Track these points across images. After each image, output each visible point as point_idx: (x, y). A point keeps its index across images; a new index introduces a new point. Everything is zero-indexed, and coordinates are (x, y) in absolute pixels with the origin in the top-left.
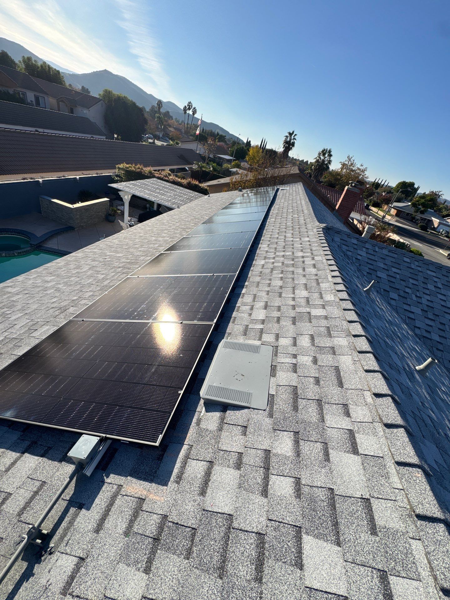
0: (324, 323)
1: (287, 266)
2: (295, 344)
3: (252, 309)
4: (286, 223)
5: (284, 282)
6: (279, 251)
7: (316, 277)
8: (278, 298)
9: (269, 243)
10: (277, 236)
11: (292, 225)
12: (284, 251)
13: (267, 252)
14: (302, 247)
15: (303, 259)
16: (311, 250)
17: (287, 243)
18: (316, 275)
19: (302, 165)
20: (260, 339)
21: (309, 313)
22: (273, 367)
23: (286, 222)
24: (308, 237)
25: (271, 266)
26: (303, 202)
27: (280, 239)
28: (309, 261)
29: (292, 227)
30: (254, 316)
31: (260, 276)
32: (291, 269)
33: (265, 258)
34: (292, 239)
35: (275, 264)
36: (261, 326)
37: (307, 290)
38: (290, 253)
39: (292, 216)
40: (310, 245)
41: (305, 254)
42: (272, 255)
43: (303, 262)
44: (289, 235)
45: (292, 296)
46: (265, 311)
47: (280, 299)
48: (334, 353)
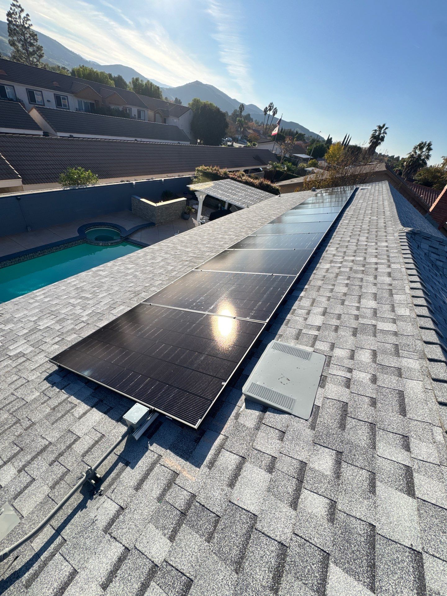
0: (392, 339)
1: (356, 272)
2: (352, 357)
3: (308, 313)
4: (361, 226)
5: (349, 289)
6: (348, 256)
7: (390, 287)
8: (339, 306)
9: (338, 246)
10: (349, 239)
11: (368, 228)
12: (354, 256)
13: (334, 255)
14: (377, 252)
15: (376, 266)
16: (388, 256)
17: (359, 247)
18: (391, 285)
19: (392, 162)
20: (313, 346)
21: (375, 326)
22: (322, 377)
23: (361, 224)
24: (386, 241)
25: (337, 271)
26: (386, 203)
27: (352, 243)
28: (383, 269)
29: (369, 230)
30: (309, 321)
31: (322, 280)
32: (360, 276)
33: (331, 262)
34: (366, 243)
35: (342, 269)
36: (316, 333)
37: (375, 300)
38: (362, 259)
39: (370, 218)
40: (387, 251)
41: (379, 261)
42: (339, 259)
43: (376, 269)
44: (363, 239)
45: (357, 305)
46: (323, 317)
47: (342, 306)
48: (400, 375)
